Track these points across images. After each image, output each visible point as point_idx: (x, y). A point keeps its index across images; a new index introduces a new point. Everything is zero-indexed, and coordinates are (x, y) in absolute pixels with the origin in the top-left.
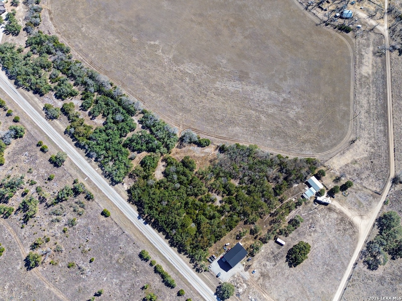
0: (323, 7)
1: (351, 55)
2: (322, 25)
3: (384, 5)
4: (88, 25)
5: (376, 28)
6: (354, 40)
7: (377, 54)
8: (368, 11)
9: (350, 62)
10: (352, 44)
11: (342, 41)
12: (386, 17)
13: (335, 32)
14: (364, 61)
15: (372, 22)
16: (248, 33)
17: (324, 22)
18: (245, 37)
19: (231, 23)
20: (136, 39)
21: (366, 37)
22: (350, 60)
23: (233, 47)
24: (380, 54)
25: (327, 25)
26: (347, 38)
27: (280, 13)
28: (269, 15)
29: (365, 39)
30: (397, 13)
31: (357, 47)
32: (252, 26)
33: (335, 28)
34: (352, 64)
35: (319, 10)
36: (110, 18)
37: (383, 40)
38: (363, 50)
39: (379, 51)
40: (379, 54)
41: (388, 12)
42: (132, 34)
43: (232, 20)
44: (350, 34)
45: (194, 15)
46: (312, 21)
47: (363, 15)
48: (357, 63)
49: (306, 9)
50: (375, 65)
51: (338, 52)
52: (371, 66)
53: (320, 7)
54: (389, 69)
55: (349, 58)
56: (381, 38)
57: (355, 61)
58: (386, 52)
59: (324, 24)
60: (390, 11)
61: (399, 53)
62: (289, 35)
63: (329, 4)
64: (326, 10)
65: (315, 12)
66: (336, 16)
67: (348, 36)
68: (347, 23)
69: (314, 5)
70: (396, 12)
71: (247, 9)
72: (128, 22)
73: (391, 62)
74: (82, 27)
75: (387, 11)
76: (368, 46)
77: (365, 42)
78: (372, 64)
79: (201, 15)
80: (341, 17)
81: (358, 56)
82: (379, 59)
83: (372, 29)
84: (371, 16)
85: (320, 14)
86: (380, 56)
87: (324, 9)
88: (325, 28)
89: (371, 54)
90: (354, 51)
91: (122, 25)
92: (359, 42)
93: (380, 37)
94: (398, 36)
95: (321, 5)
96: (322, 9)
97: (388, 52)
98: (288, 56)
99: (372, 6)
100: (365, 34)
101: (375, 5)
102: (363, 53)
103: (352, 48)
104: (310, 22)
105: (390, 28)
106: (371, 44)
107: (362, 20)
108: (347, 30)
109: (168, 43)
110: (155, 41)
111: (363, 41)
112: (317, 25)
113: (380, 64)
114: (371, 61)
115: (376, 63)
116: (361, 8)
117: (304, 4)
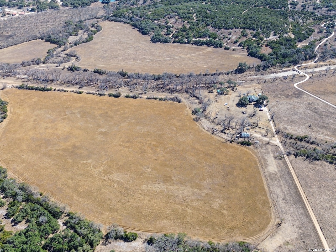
0: (225, 132)
1: (257, 159)
2: (227, 142)
3: (272, 129)
4: (28, 154)
5: (271, 142)
6: (256, 150)
7: (278, 158)
8: (260, 133)
9: (257, 164)
10: (255, 153)
11: (246, 151)
12: (276, 136)
13: (239, 146)
14: (268, 163)
15: (266, 139)
16: (168, 150)
17: (229, 140)
18: (166, 153)
19: (154, 145)
20: (70, 160)
21: (264, 148)
22: (257, 163)
23: (156, 160)
24: (280, 158)
25: (231, 142)
26: (250, 149)
27: (192, 137)
28: (184, 139)
29: (265, 149)
30: (283, 133)
31: (260, 154)
32: (170, 146)
33: (238, 143)
34: (259, 166)
35: (223, 134)
36: (49, 148)
37: (279, 149)
38: (265, 156)
39: (278, 156)
40: (279, 157)
41: (276, 133)
42: (67, 157)
43: (154, 143)
44: (251, 147)
45: (123, 142)
46: (219, 141)
47: (258, 136)
48: (263, 164)
49: (213, 134)
50: (278, 165)
51: (245, 159)
52: (275, 166)
53: (223, 132)
54: (291, 167)
55: (255, 161)
56: (277, 148)
57: (261, 163)
58: (284, 155)
59: (229, 142)
60: (278, 132)
61: (295, 157)
62: (202, 150)
63: (230, 131)
64: (228, 134)
65: (219, 135)
66: (237, 137)
67: (250, 148)
68: (246, 140)
69: (218, 131)
70: (282, 132)
71: (166, 136)
72: (65, 150)
73: (291, 162)
74: (23, 155)
75: (275, 133)
76: (268, 153)
77: (265, 151)
78: (276, 165)
79: (128, 142)
80: (241, 137)
81: (262, 160)
82: (280, 161)
83: (268, 143)
84: (265, 136)
85: (225, 136)
86: (281, 159)
87: (227, 133)
88: (230, 144)
89: (273, 159)
90: (258, 157)
91: (59, 152)
92: (260, 151)
93: (276, 147)
94: (290, 146)
95: (223, 131)
96: (225, 133)
97: (285, 156)
98: (204, 163)
99: (263, 130)
100: (264, 146)
101: (265, 130)
102: (266, 158)
103: (256, 155)
104: (217, 141)
105: (281, 142)
106: (270, 152)
107: (258, 138)
108: (249, 144)
109: (99, 161)
110: (87, 160)
111: (263, 150)
112: (223, 142)
113: (283, 164)
114: (274, 163)
115: (279, 164)
116: (255, 132)
117: (210, 131)
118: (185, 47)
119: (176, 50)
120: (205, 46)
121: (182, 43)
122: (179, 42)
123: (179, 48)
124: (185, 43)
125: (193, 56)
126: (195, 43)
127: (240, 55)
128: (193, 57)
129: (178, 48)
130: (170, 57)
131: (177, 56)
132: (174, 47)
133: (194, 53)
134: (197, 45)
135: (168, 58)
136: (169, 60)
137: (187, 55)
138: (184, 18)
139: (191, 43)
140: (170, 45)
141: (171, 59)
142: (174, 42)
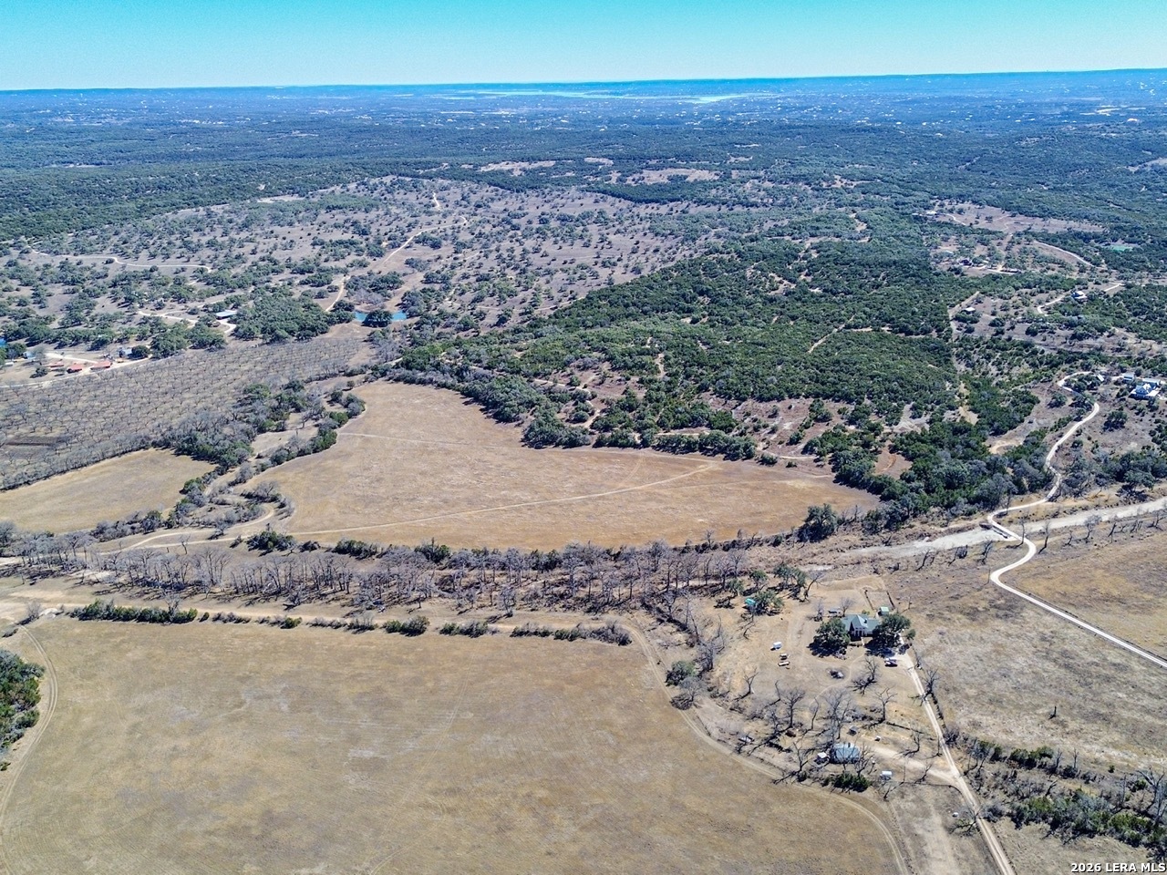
0: (780, 744)
1: (889, 839)
2: (788, 780)
3: (933, 730)
4: (106, 851)
5: (931, 776)
6: (884, 806)
7: (958, 830)
8: (895, 743)
9: (892, 855)
10: (882, 815)
11: (853, 810)
12: (946, 751)
13: (827, 794)
14: (927, 850)
15: (916, 765)
16: (591, 816)
17: (793, 774)
18: (583, 828)
19: (540, 800)
20: (254, 868)
21: (912, 797)
22: (891, 851)
23: (549, 854)
24: (965, 829)
25: (801, 779)
26: (864, 803)
27: (670, 765)
28: (644, 774)
29: (913, 801)
30: (969, 741)
31: (898, 819)
32: (598, 801)
33: (826, 784)
34: (898, 860)
35: (773, 751)
36: (180, 827)
37: (960, 797)
38: (916, 826)
39: (960, 823)
40: (963, 828)
41: (948, 743)
42: (242, 858)
43: (542, 793)
44: (869, 793)
45: (435, 793)
46: (761, 775)
47: (888, 753)
48: (912, 856)
49: (739, 751)
50: (961, 855)
51: (850, 837)
52: (952, 860)
53: (771, 745)
54: (1006, 862)
55: (885, 846)
56: (954, 795)
57: (905, 852)
58: (978, 820)
59: (794, 778)
60: (951, 739)
61: (1014, 824)
62: (705, 811)
63: (795, 739)
64: (789, 750)
65: (761, 755)
66: (819, 761)
67: (864, 799)
68: (851, 769)
69: (757, 742)
70: (966, 739)
71: (582, 765)
72: (234, 832)
73: (1002, 845)
74: (88, 858)
75: (943, 741)
76: (926, 814)
77: (914, 806)
78: (955, 855)
79: (452, 792)
80: (833, 761)
81: (908, 841)
82: (967, 843)
83: (923, 779)
84: (911, 754)
85: (779, 759)
86: (967, 834)
87: (785, 748)
88: (799, 787)
89: (941, 834)
90: (893, 831)
91: (214, 839)
92: (898, 808)
93: (949, 792)
94: (996, 787)
95: (774, 741)
96: (780, 748)
97: (983, 824)
98: (712, 858)
99: (903, 734)
100: (909, 790)
101: (910, 732)
102: (920, 832)
103: (886, 823)
104: (754, 778)
105: (966, 773)
106: (932, 809)
107: (889, 762)
108: (860, 786)
110: (312, 866)
111: (908, 805)
112: (775, 782)
113: (975, 853)
114: (947, 848)
115: (963, 851)
116: (878, 740)
117: (730, 742)
118: (637, 458)
119: (606, 468)
120: (698, 453)
121: (623, 446)
122: (613, 444)
123: (614, 464)
124: (635, 446)
125: (661, 487)
126: (665, 446)
127: (811, 479)
128: (662, 491)
129: (611, 463)
130: (588, 492)
131: (610, 488)
132: (599, 459)
133: (663, 478)
134: (673, 451)
135: (583, 494)
136: (584, 503)
137: (640, 483)
138: (626, 367)
139: (654, 447)
140: (589, 455)
141: (590, 499)
142: (599, 444)
